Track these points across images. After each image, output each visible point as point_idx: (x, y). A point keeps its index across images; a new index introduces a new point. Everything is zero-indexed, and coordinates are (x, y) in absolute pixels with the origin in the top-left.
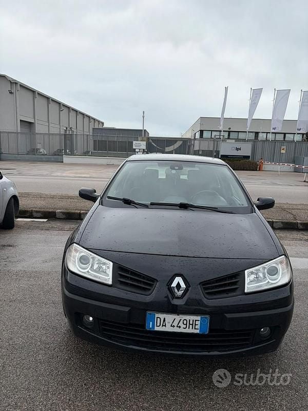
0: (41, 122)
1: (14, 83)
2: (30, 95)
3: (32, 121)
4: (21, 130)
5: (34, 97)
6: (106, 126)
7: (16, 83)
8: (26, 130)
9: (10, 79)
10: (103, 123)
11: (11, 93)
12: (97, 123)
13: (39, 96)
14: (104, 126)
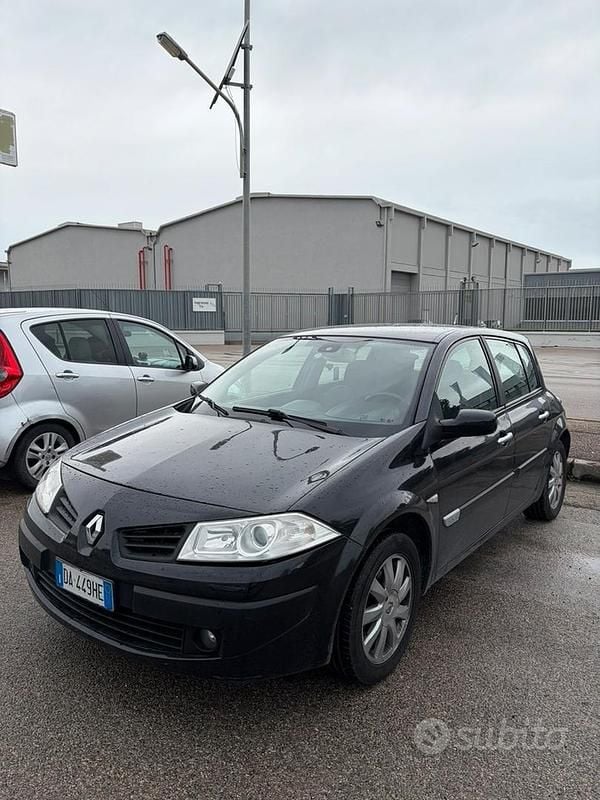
0: (429, 272)
1: (385, 208)
2: (413, 224)
3: (414, 270)
4: (392, 288)
5: (420, 226)
6: (574, 267)
7: (388, 208)
8: (402, 288)
9: (380, 203)
10: (569, 263)
11: (380, 226)
12: (553, 262)
13: (431, 224)
14: (572, 268)
